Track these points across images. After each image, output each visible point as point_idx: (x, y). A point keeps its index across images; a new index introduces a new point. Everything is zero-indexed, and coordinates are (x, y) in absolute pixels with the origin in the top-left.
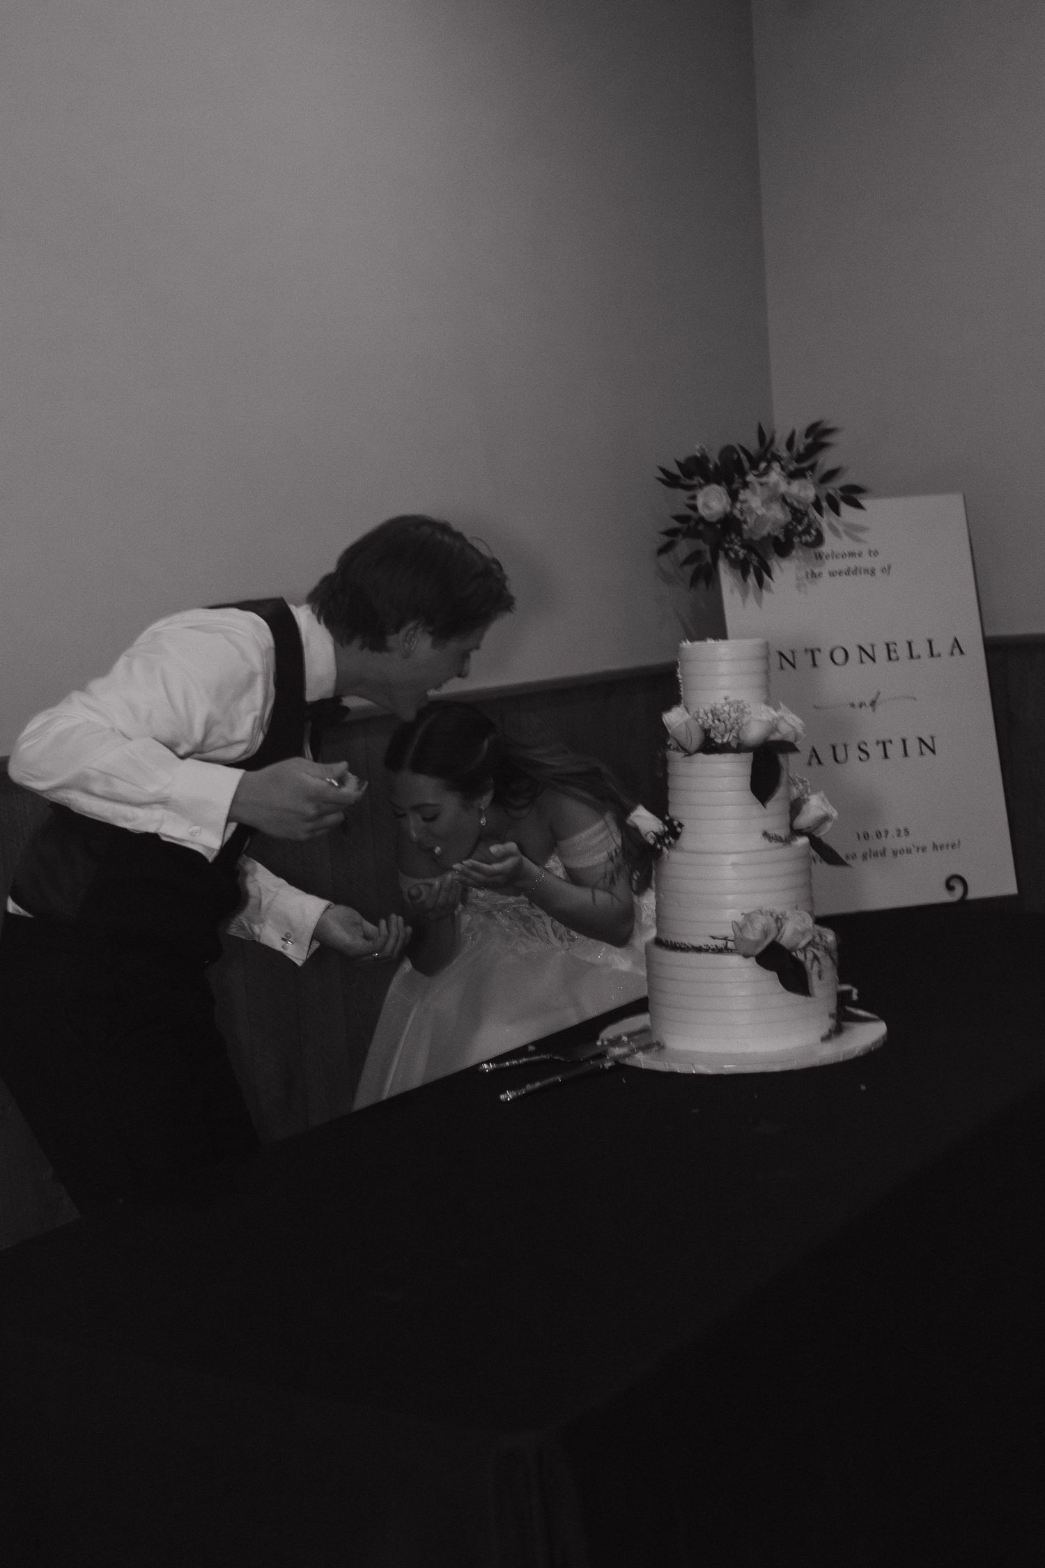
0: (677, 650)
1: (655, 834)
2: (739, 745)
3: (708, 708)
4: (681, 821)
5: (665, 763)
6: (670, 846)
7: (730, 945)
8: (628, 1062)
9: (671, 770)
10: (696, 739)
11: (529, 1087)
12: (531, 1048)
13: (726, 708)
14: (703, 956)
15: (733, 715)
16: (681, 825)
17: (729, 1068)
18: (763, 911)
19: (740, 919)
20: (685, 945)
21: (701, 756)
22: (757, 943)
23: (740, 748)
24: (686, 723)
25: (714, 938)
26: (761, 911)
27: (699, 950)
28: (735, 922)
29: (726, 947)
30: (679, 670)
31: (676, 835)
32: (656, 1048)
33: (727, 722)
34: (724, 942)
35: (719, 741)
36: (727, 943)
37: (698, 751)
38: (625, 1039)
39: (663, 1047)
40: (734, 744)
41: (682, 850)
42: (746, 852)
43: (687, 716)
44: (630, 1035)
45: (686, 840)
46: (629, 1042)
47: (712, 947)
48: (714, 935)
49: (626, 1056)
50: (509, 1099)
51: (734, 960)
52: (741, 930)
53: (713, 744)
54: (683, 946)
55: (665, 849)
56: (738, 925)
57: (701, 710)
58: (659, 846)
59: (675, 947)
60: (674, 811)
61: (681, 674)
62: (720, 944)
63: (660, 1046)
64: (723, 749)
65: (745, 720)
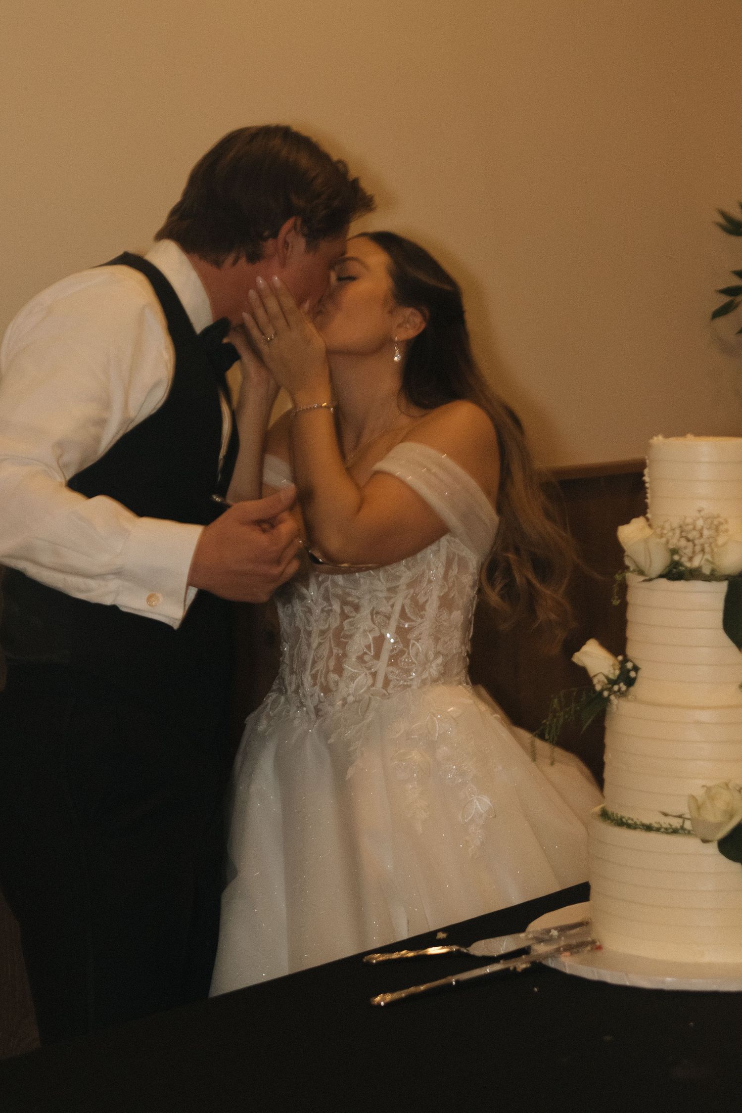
0: (647, 447)
1: (607, 677)
2: (713, 571)
3: (676, 522)
4: (639, 664)
5: (624, 588)
6: (622, 694)
7: (688, 825)
8: (551, 963)
9: (631, 597)
10: (659, 563)
11: (412, 990)
12: (441, 935)
13: (700, 523)
14: (652, 835)
15: (706, 533)
16: (636, 669)
17: (670, 983)
18: (730, 786)
19: (699, 793)
20: (632, 820)
21: (664, 581)
22: (719, 826)
23: (712, 577)
24: (646, 541)
25: (666, 815)
26: (727, 785)
27: (648, 828)
28: (693, 797)
29: (682, 828)
30: (646, 471)
31: (630, 682)
32: (589, 948)
33: (697, 542)
34: (680, 820)
35: (688, 565)
36: (683, 823)
37: (661, 576)
38: (555, 933)
39: (599, 948)
40: (707, 571)
41: (636, 700)
42: (715, 708)
43: (648, 532)
44: (562, 929)
45: (641, 688)
46: (559, 937)
47: (664, 826)
48: (667, 811)
49: (547, 956)
50: (382, 1004)
51: (692, 844)
52: (699, 808)
53: (680, 568)
54: (630, 822)
55: (612, 697)
56: (697, 800)
57: (667, 526)
58: (606, 694)
59: (621, 823)
60: (632, 650)
61: (649, 477)
62: (676, 823)
63: (596, 947)
64: (694, 574)
65: (721, 540)
